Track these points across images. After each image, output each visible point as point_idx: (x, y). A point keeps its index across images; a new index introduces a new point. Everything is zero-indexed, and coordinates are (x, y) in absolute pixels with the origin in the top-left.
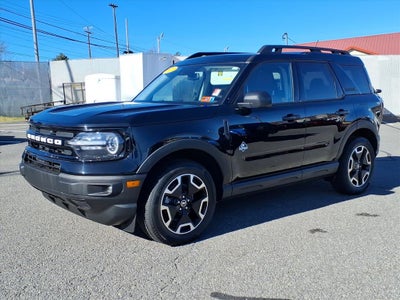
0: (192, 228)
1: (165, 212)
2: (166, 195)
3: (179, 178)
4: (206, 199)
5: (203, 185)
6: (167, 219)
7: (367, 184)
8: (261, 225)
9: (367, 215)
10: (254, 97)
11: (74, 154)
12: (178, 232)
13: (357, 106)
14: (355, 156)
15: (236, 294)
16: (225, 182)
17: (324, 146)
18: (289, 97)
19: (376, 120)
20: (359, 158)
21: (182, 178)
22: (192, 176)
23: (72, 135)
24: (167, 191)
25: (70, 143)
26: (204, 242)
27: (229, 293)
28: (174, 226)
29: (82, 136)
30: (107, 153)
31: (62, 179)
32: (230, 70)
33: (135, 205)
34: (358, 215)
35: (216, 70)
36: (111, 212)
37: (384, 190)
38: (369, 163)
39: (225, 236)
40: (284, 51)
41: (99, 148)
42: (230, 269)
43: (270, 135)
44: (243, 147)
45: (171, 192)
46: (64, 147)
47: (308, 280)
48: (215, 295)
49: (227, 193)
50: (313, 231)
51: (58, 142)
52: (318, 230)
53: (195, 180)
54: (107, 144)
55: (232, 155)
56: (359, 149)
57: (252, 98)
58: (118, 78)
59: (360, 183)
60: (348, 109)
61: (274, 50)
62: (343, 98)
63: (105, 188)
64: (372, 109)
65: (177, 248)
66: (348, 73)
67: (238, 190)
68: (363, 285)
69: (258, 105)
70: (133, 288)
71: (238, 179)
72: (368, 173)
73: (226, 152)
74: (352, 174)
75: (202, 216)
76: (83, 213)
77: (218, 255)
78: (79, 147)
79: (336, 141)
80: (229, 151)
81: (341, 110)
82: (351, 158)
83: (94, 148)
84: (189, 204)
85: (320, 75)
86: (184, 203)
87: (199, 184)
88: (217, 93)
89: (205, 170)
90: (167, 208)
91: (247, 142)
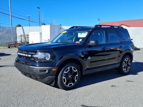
0: (73, 85)
1: (64, 79)
2: (65, 73)
3: (69, 68)
4: (77, 75)
5: (76, 70)
6: (65, 82)
7: (129, 71)
8: (95, 84)
9: (129, 81)
10: (93, 42)
11: (35, 60)
12: (68, 86)
13: (126, 45)
14: (125, 62)
15: (89, 105)
16: (83, 69)
17: (115, 58)
18: (104, 42)
19: (132, 50)
20: (126, 62)
21: (70, 68)
22: (73, 67)
23: (34, 53)
24: (65, 72)
25: (34, 56)
26: (77, 89)
27: (87, 105)
28: (67, 84)
29: (37, 54)
30: (46, 59)
31: (31, 68)
32: (85, 33)
33: (54, 77)
34: (127, 81)
35: (80, 33)
36: (46, 79)
37: (135, 73)
38: (130, 64)
39: (83, 87)
40: (102, 26)
41: (43, 58)
42: (86, 98)
43: (96, 54)
44: (89, 58)
45: (66, 73)
46: (32, 57)
47: (112, 101)
48: (82, 106)
49: (84, 73)
50: (112, 86)
51: (30, 56)
52: (114, 86)
53: (74, 69)
54: (46, 57)
55: (86, 61)
56: (127, 59)
57: (92, 42)
58: (41, 34)
59: (127, 71)
60: (123, 46)
61: (99, 26)
62: (121, 42)
63: (45, 71)
64: (131, 46)
65: (68, 91)
66: (123, 34)
67: (87, 72)
68: (130, 103)
69: (94, 44)
70: (55, 103)
71: (87, 68)
72: (129, 67)
73: (84, 60)
74: (124, 67)
75: (76, 81)
76: (37, 79)
77: (82, 93)
78: (37, 57)
79: (119, 56)
80: (85, 59)
81: (121, 46)
82: (124, 62)
83: (41, 58)
84: (72, 77)
85: (113, 34)
86: (70, 76)
87: (75, 70)
88: (81, 40)
89: (77, 65)
90: (65, 78)
91: (91, 56)
